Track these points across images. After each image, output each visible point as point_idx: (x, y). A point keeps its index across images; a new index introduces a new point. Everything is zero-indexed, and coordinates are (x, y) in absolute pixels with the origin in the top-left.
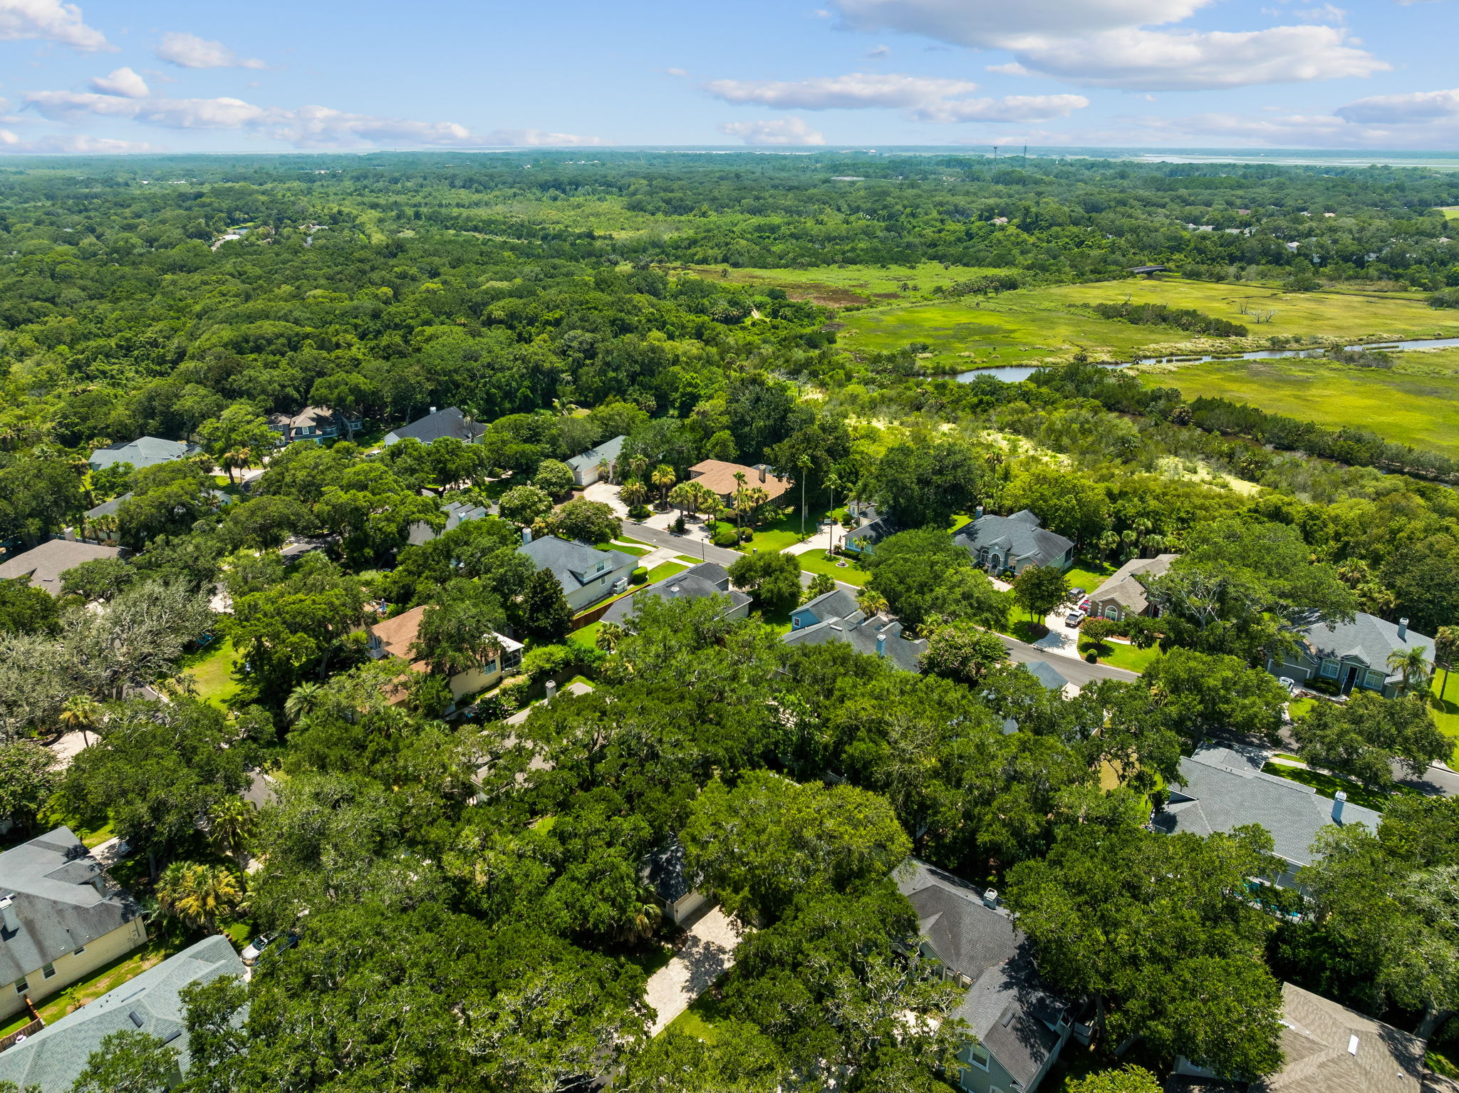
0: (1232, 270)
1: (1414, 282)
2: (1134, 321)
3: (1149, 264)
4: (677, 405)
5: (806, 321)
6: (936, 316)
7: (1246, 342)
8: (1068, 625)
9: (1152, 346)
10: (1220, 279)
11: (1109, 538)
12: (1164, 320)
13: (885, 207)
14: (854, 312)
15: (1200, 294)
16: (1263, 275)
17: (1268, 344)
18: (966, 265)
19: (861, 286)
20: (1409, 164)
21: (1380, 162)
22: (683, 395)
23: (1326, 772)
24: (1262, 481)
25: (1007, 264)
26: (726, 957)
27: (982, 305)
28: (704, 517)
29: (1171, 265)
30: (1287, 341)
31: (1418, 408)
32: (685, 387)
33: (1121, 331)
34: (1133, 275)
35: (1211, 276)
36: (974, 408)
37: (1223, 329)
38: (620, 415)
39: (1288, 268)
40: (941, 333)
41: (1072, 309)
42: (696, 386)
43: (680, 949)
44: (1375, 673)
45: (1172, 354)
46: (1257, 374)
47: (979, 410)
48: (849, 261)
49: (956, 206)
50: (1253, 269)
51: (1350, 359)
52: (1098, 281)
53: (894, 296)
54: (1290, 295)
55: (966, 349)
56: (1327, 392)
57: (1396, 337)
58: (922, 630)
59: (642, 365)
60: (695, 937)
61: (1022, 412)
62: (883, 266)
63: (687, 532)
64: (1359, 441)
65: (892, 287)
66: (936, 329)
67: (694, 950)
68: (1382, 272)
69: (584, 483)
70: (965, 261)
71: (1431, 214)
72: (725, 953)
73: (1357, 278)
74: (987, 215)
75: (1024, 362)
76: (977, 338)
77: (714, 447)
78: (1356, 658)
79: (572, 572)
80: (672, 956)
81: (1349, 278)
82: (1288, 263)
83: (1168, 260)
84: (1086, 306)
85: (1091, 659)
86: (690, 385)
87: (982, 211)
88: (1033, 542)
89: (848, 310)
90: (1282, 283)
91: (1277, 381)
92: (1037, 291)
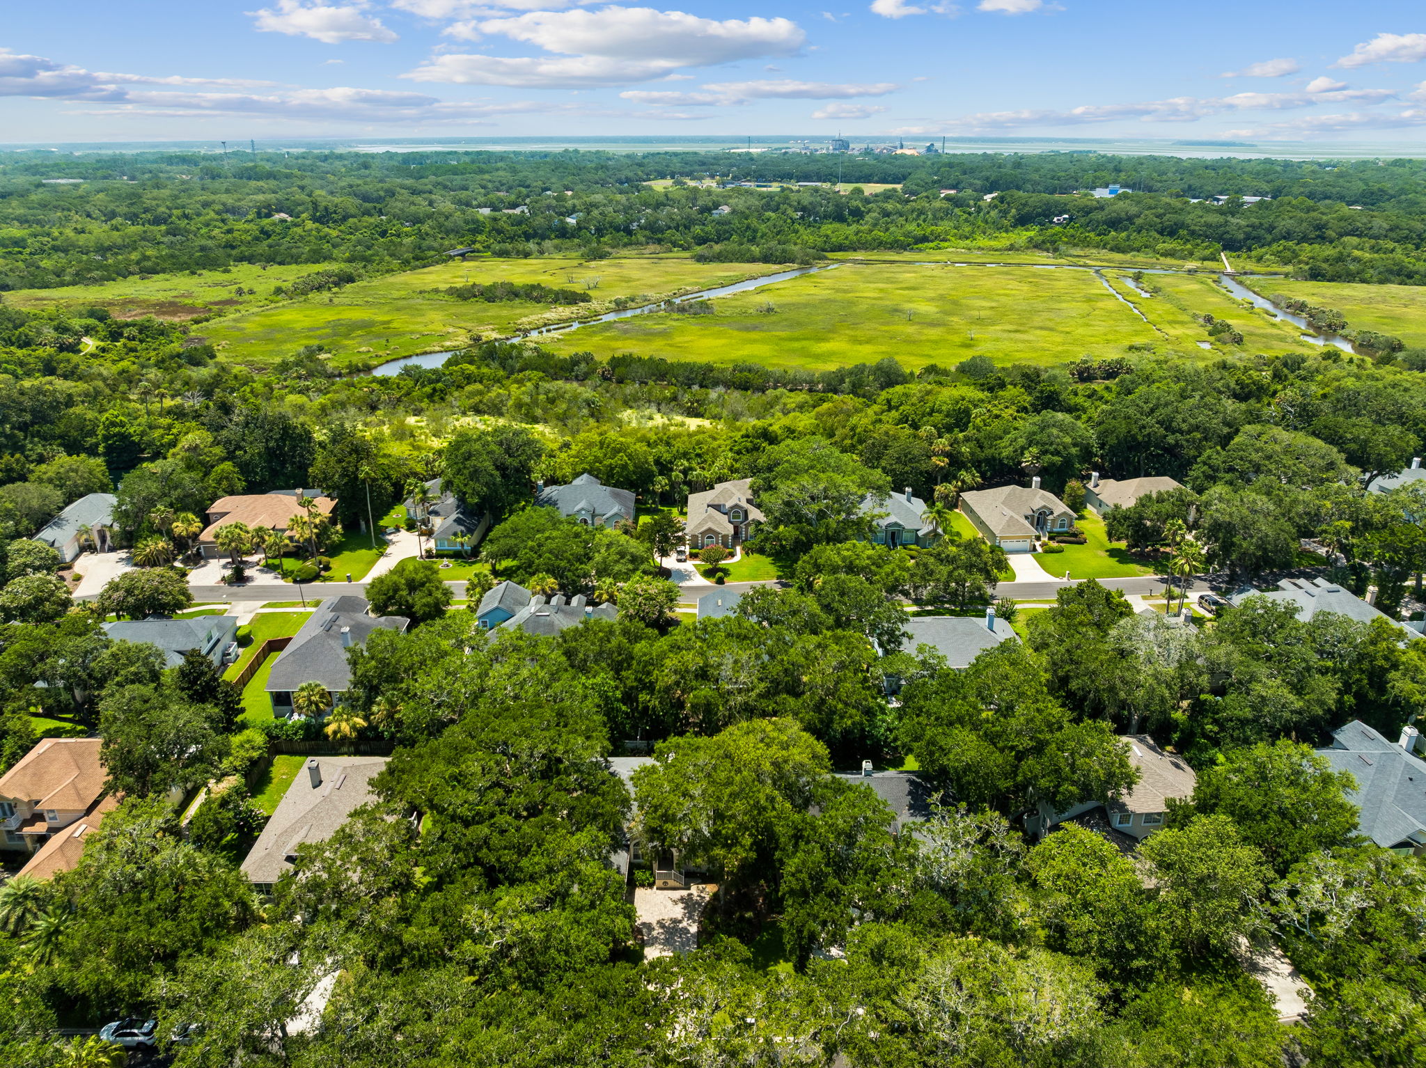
0: (531, 246)
1: (675, 244)
2: (491, 300)
3: (460, 247)
4: (101, 449)
5: (162, 339)
6: (294, 316)
7: (594, 305)
8: (679, 561)
9: (524, 319)
10: (527, 255)
11: (660, 484)
12: (516, 295)
13: (146, 211)
14: (205, 324)
15: (522, 270)
16: (558, 249)
17: (613, 306)
18: (280, 263)
19: (183, 296)
20: (594, 148)
21: (571, 147)
22: (106, 438)
23: (930, 608)
24: (707, 415)
25: (325, 259)
26: (684, 924)
27: (335, 300)
28: (255, 558)
29: (477, 246)
30: (626, 302)
31: (755, 341)
32: (107, 428)
33: (485, 310)
34: (451, 258)
35: (518, 253)
36: (430, 397)
37: (571, 298)
38: (76, 471)
39: (576, 241)
40: (319, 332)
41: (426, 295)
42: (122, 425)
43: (642, 940)
44: (909, 531)
45: (545, 325)
46: (626, 332)
47: (436, 398)
48: (148, 270)
49: (224, 204)
50: (547, 244)
51: (682, 310)
52: (424, 266)
53: (230, 302)
54: (593, 264)
55: (360, 345)
56: (686, 339)
57: (696, 288)
58: (600, 596)
59: (33, 411)
60: (644, 924)
61: (480, 393)
62: (193, 273)
63: (248, 579)
64: (750, 371)
65: (223, 294)
66: (311, 329)
67: (655, 933)
68: (648, 238)
69: (68, 558)
70: (278, 259)
71: (645, 188)
72: (680, 922)
73: (631, 244)
74: (265, 211)
75: (428, 349)
76: (360, 332)
77: (219, 483)
78: (896, 524)
79: (179, 652)
80: (642, 948)
81: (625, 245)
82: (573, 236)
83: (474, 242)
84: (436, 291)
85: (720, 581)
86: (113, 424)
87: (259, 209)
88: (612, 500)
89: (197, 322)
90: (579, 253)
91: (646, 334)
92: (375, 283)
